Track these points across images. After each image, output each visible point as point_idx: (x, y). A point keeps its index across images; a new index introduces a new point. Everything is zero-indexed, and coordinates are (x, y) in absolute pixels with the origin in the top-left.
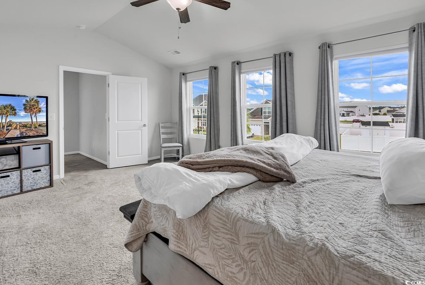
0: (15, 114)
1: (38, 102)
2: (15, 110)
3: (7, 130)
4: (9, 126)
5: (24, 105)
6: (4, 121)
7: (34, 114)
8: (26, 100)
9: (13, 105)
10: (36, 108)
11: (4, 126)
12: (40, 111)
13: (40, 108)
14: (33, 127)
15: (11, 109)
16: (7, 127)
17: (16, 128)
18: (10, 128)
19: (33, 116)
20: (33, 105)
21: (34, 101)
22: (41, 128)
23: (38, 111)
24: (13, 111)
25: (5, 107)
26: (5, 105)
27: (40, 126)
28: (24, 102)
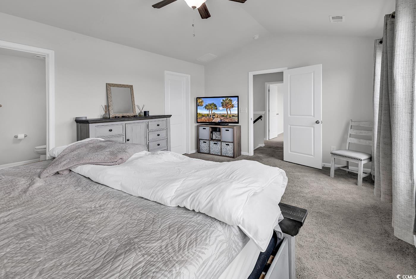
0: (216, 109)
1: (232, 100)
2: (216, 106)
3: (213, 118)
4: (213, 116)
5: (222, 103)
6: (210, 113)
7: (229, 109)
8: (223, 100)
9: (215, 103)
10: (230, 105)
11: (211, 116)
12: (233, 107)
13: (233, 105)
14: (228, 117)
15: (214, 106)
16: (212, 116)
17: (217, 117)
18: (214, 117)
19: (228, 110)
20: (228, 103)
21: (228, 100)
22: (234, 118)
23: (231, 107)
24: (215, 107)
25: (211, 105)
26: (210, 103)
27: (233, 116)
28: (222, 101)
